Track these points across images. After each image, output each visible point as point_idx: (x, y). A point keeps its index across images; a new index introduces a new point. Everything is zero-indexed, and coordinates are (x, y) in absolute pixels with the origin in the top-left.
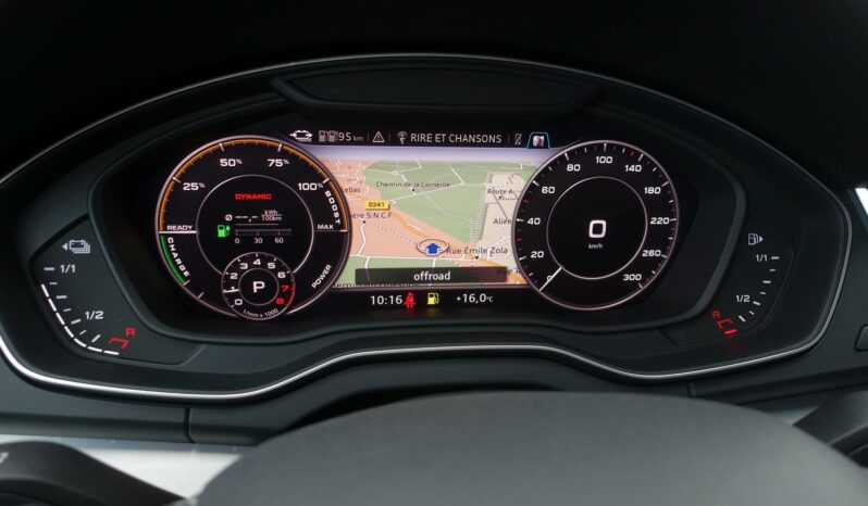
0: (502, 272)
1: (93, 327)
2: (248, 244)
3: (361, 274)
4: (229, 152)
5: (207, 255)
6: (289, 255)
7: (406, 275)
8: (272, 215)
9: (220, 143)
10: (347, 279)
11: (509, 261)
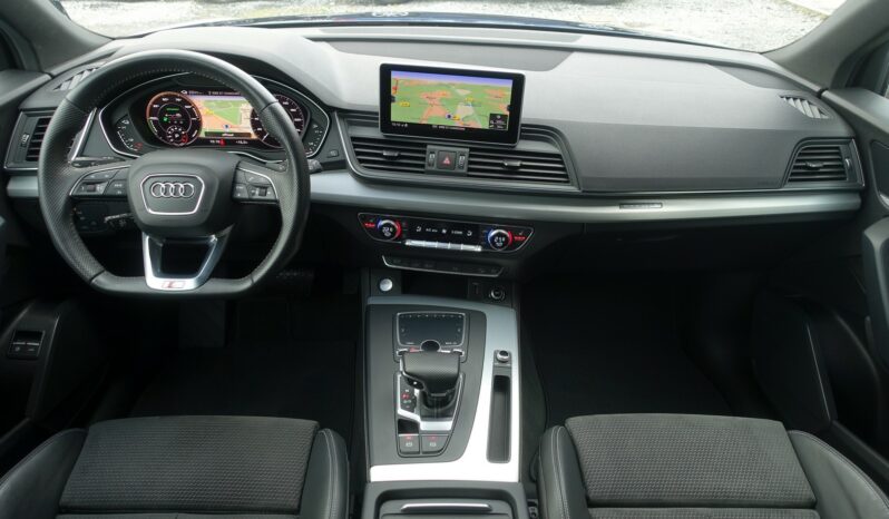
0: (249, 134)
1: (130, 143)
2: (172, 123)
3: (206, 133)
4: (165, 96)
5: (162, 126)
6: (185, 127)
7: (219, 134)
8: (178, 115)
9: (162, 94)
10: (202, 135)
11: (251, 131)
